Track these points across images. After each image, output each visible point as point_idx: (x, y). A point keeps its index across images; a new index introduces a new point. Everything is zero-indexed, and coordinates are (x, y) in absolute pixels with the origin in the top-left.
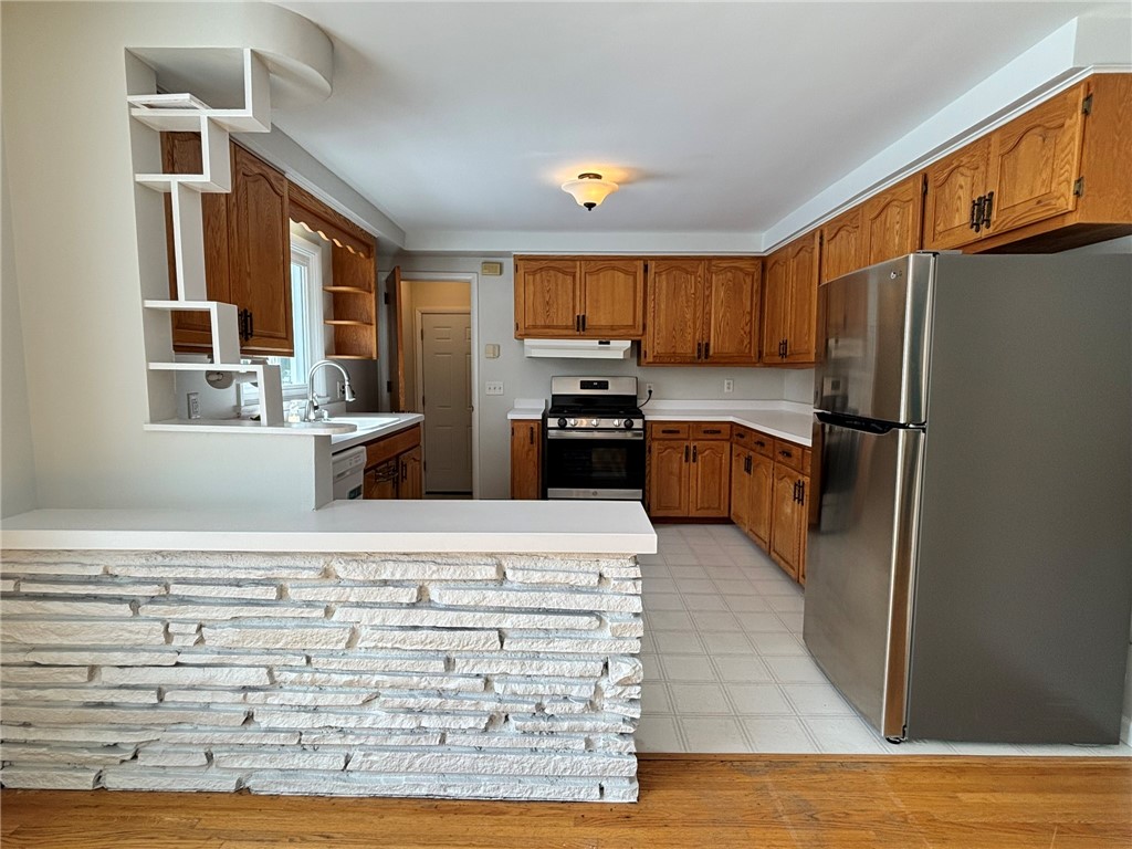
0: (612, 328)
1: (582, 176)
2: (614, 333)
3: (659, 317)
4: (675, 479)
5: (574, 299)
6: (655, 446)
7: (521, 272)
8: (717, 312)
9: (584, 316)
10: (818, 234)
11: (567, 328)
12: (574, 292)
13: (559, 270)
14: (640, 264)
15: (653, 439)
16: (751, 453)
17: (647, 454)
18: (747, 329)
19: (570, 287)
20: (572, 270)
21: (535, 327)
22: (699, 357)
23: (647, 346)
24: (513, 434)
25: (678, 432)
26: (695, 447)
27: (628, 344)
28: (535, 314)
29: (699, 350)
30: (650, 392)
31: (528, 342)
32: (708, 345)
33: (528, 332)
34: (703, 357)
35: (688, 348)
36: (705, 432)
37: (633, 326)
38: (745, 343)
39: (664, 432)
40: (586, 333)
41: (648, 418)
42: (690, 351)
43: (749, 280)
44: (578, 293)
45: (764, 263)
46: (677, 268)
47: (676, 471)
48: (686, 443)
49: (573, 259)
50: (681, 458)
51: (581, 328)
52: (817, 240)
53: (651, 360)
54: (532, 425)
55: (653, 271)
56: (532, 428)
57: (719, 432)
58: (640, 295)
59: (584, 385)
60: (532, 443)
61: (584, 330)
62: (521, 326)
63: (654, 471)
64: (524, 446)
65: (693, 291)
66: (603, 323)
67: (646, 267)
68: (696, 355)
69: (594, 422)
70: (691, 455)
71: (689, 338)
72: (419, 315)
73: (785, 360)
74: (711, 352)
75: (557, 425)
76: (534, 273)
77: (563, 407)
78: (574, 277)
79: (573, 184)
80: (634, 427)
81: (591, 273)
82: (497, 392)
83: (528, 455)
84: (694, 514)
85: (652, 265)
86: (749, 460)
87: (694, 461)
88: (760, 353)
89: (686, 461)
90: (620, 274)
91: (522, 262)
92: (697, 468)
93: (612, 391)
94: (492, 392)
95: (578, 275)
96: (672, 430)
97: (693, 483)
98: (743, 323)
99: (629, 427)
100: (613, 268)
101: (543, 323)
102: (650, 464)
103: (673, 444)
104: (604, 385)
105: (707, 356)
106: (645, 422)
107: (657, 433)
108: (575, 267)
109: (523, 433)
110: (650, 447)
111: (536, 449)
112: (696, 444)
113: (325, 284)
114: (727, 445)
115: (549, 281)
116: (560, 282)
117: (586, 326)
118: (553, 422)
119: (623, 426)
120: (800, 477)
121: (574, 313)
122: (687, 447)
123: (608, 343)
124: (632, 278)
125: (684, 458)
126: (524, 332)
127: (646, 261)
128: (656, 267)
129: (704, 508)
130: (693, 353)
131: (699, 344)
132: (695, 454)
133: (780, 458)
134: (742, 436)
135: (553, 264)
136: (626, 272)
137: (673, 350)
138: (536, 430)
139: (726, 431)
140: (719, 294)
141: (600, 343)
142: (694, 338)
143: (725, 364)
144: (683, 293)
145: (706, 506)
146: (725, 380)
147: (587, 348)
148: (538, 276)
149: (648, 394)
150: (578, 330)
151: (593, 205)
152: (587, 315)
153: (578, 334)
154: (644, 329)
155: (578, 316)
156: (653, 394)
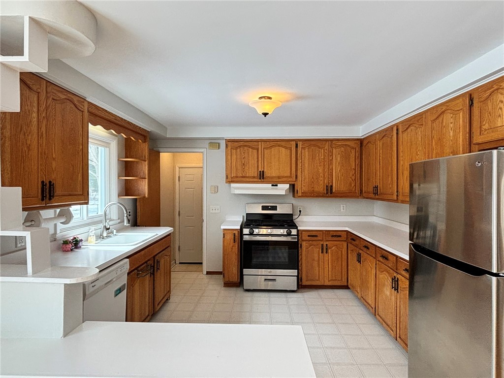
0: (279, 177)
1: (261, 98)
2: (280, 180)
3: (304, 171)
4: (316, 264)
5: (258, 161)
6: (304, 244)
7: (229, 148)
8: (336, 169)
9: (263, 171)
10: (395, 129)
11: (254, 177)
12: (258, 158)
13: (250, 147)
14: (294, 143)
15: (303, 240)
16: (361, 252)
17: (300, 249)
18: (353, 178)
19: (256, 155)
20: (257, 147)
21: (237, 177)
22: (327, 193)
23: (298, 187)
24: (224, 237)
25: (317, 236)
26: (327, 245)
27: (287, 186)
28: (237, 170)
29: (327, 190)
30: (300, 211)
31: (233, 185)
32: (332, 186)
33: (232, 180)
34: (329, 193)
35: (320, 188)
36: (332, 236)
37: (290, 177)
38: (353, 185)
39: (309, 236)
40: (264, 180)
41: (299, 228)
42: (322, 190)
43: (353, 151)
44: (260, 159)
45: (361, 142)
46: (314, 145)
47: (316, 259)
48: (321, 243)
49: (257, 141)
50: (319, 251)
51: (262, 177)
52: (395, 131)
53: (301, 195)
54: (235, 232)
55: (301, 147)
56: (234, 234)
57: (340, 236)
58: (294, 159)
59: (264, 208)
60: (235, 242)
61: (263, 179)
62: (229, 176)
63: (304, 258)
64: (230, 244)
65: (322, 158)
66: (274, 175)
67: (297, 145)
68: (326, 192)
69: (269, 231)
70: (324, 250)
71: (321, 183)
72: (177, 169)
73: (377, 197)
74: (334, 190)
75: (248, 233)
76: (236, 148)
77: (252, 221)
78: (258, 150)
79: (255, 103)
80: (292, 234)
81: (267, 148)
82: (217, 211)
83: (232, 249)
84: (327, 283)
85: (300, 144)
86: (359, 255)
87: (327, 252)
88: (361, 191)
89: (322, 252)
90: (284, 149)
91: (230, 143)
92: (328, 257)
93: (279, 211)
94: (214, 211)
95: (260, 149)
96: (313, 235)
97: (326, 265)
98: (351, 174)
99: (289, 234)
100: (279, 146)
101: (241, 175)
102: (301, 255)
103: (314, 243)
104: (275, 208)
105: (331, 192)
106: (298, 231)
107: (305, 237)
108: (259, 145)
109: (229, 237)
110: (301, 245)
111: (237, 246)
112: (327, 243)
113: (119, 157)
114: (345, 244)
115: (244, 153)
116: (250, 154)
117: (265, 177)
118: (246, 231)
119: (285, 233)
120: (395, 275)
121: (258, 170)
122: (322, 245)
123: (277, 185)
124: (289, 151)
125: (321, 251)
126: (231, 180)
127: (297, 141)
128: (302, 145)
129: (332, 280)
130: (324, 190)
131: (327, 186)
132: (327, 249)
133: (381, 259)
134: (354, 240)
135: (245, 144)
136: (286, 148)
137: (313, 189)
138: (237, 235)
139: (344, 235)
140: (337, 158)
141: (272, 185)
142: (324, 183)
143: (341, 197)
144: (317, 158)
145: (334, 278)
146: (342, 205)
147: (265, 189)
148: (238, 150)
149: (299, 212)
150: (260, 179)
151: (267, 114)
152: (265, 170)
153: (260, 180)
154: (296, 178)
155: (260, 171)
156: (301, 212)
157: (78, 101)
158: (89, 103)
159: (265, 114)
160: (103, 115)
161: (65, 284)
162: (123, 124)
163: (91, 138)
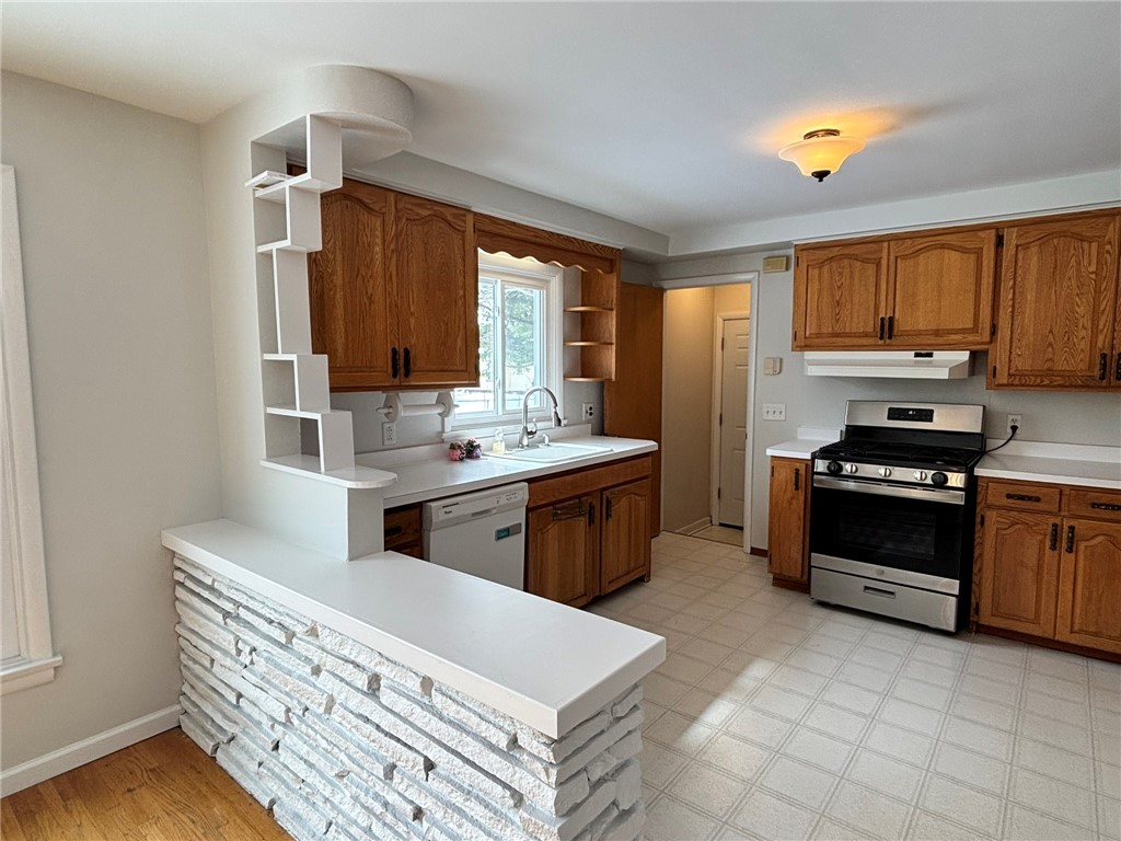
0: (937, 333)
1: (810, 135)
2: (940, 340)
3: (1022, 314)
4: (1028, 577)
5: (877, 293)
6: (992, 518)
7: (803, 266)
9: (891, 319)
11: (866, 335)
12: (877, 286)
13: (856, 258)
14: (990, 235)
15: (989, 507)
17: (978, 527)
19: (872, 279)
20: (875, 256)
21: (820, 335)
22: (1103, 378)
23: (999, 355)
24: (773, 475)
25: (1038, 500)
26: (1072, 529)
27: (964, 356)
28: (819, 318)
29: (1104, 367)
30: (1014, 428)
31: (810, 355)
33: (808, 342)
34: (1112, 377)
35: (1078, 359)
36: (1093, 506)
37: (975, 330)
39: (1009, 496)
40: (894, 341)
41: (979, 472)
42: (1083, 366)
44: (883, 287)
46: (1064, 233)
47: (1033, 562)
48: (1052, 520)
49: (877, 241)
50: (1042, 542)
51: (887, 334)
53: (1005, 381)
54: (798, 465)
55: (1014, 242)
56: (797, 471)
59: (894, 414)
60: (797, 488)
61: (891, 338)
62: (800, 334)
63: (989, 556)
64: (785, 492)
65: (1093, 268)
66: (921, 327)
67: (1000, 242)
68: (1097, 372)
70: (1062, 541)
71: (1084, 345)
72: (719, 321)
75: (828, 470)
76: (821, 265)
78: (878, 265)
79: (797, 147)
80: (949, 484)
81: (905, 257)
82: (777, 417)
83: (791, 504)
84: (1063, 635)
85: (1012, 234)
87: (1070, 550)
89: (1053, 547)
90: (955, 255)
91: (805, 253)
92: (1075, 563)
93: (937, 423)
94: (771, 417)
95: (884, 262)
96: (1024, 496)
97: (1066, 587)
99: (940, 484)
100: (943, 247)
101: (830, 330)
102: (982, 544)
103: (1028, 517)
104: (926, 415)
106: (972, 483)
107: (995, 497)
108: (881, 251)
109: (785, 474)
110: (983, 517)
111: (802, 498)
112: (1074, 523)
113: (566, 304)
115: (841, 274)
116: (857, 275)
117: (895, 333)
118: (821, 465)
119: (929, 481)
121: (876, 312)
122: (1055, 525)
123: (930, 355)
124: (973, 257)
125: (1048, 543)
126: (803, 342)
127: (998, 233)
128: (1019, 236)
129: (1081, 631)
130: (1091, 366)
131: (1104, 356)
132: (1071, 540)
135: (846, 251)
136: (963, 250)
137: (1049, 364)
138: (803, 473)
141: (917, 355)
142: (1093, 344)
144: (1071, 272)
145: (1092, 629)
147: (897, 364)
148: (826, 269)
149: (1010, 431)
150: (881, 338)
151: (827, 173)
152: (897, 316)
153: (881, 342)
154: (994, 332)
155: (883, 319)
156: (1018, 431)
157: (455, 216)
158: (475, 214)
159: (821, 175)
160: (506, 231)
161: (349, 489)
162: (554, 242)
163: (484, 270)
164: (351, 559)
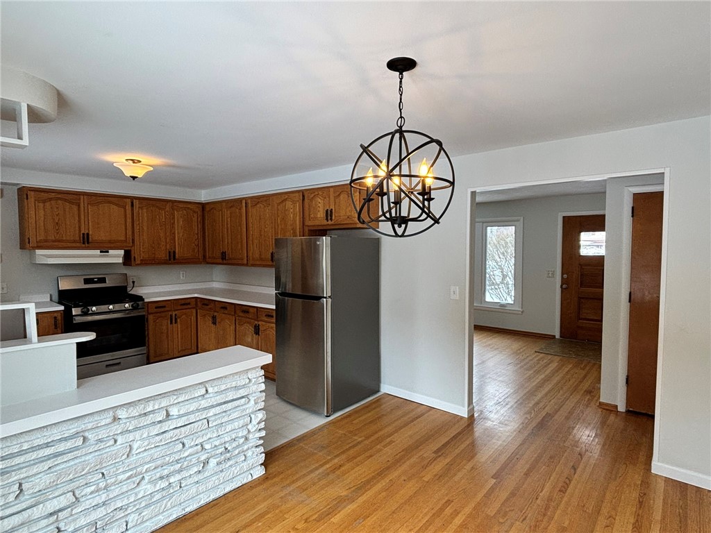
0: (110, 242)
2: (112, 245)
3: (143, 235)
4: (164, 337)
5: (79, 221)
6: (151, 318)
7: (32, 200)
8: (179, 234)
9: (88, 234)
10: (244, 201)
11: (75, 241)
13: (65, 200)
14: (129, 201)
15: (149, 314)
16: (216, 314)
17: (146, 323)
18: (196, 243)
19: (76, 213)
20: (77, 202)
21: (46, 241)
22: (170, 260)
23: (136, 254)
24: (38, 324)
25: (164, 307)
26: (176, 315)
27: (122, 252)
28: (46, 231)
29: (170, 256)
30: (133, 282)
31: (40, 252)
32: (174, 252)
33: (39, 244)
34: (172, 260)
35: (162, 255)
36: (181, 305)
37: (126, 241)
38: (196, 251)
39: (156, 308)
40: (90, 245)
41: (146, 300)
42: (164, 256)
43: (195, 215)
44: (82, 217)
45: (203, 206)
46: (153, 205)
47: (165, 331)
48: (170, 313)
49: (78, 194)
50: (168, 322)
51: (85, 242)
52: (244, 204)
53: (139, 262)
54: (56, 315)
55: (137, 206)
56: (55, 317)
57: (189, 304)
58: (129, 220)
59: (87, 281)
60: (57, 328)
61: (88, 243)
62: (33, 240)
63: (151, 333)
64: (48, 331)
65: (164, 220)
66: (104, 238)
67: (132, 203)
68: (168, 258)
69: (111, 307)
70: (174, 320)
71: (163, 248)
73: (225, 262)
74: (177, 256)
75: (80, 313)
76: (44, 202)
78: (79, 206)
81: (92, 205)
85: (136, 203)
86: (214, 318)
87: (176, 323)
88: (204, 256)
89: (171, 323)
90: (116, 207)
91: (32, 193)
92: (178, 327)
93: (109, 283)
95: (82, 205)
96: (161, 306)
97: (175, 336)
98: (194, 240)
99: (135, 308)
100: (109, 203)
101: (53, 238)
102: (148, 329)
103: (163, 314)
104: (102, 280)
105: (174, 258)
106: (144, 304)
107: (152, 310)
108: (80, 199)
109: (47, 322)
110: (147, 319)
111: (60, 332)
112: (176, 312)
114: (194, 311)
115: (57, 208)
116: (67, 210)
117: (90, 239)
118: (77, 311)
119: (131, 308)
120: (256, 322)
121: (80, 231)
122: (171, 315)
123: (108, 252)
124: (123, 209)
126: (35, 245)
127: (132, 199)
128: (139, 204)
129: (181, 350)
130: (166, 257)
131: (169, 252)
132: (176, 319)
133: (242, 314)
134: (207, 305)
135: (59, 196)
136: (119, 206)
137: (153, 255)
138: (59, 318)
139: (193, 302)
140: (179, 222)
141: (101, 252)
142: (166, 248)
143: (188, 263)
144: (157, 221)
145: (184, 348)
146: (181, 273)
147: (91, 256)
148: (48, 204)
149: (132, 284)
150: (84, 243)
151: (136, 177)
152: (90, 233)
153: (84, 245)
154: (133, 242)
155: (83, 234)
156: (135, 283)
164: (78, 387)
